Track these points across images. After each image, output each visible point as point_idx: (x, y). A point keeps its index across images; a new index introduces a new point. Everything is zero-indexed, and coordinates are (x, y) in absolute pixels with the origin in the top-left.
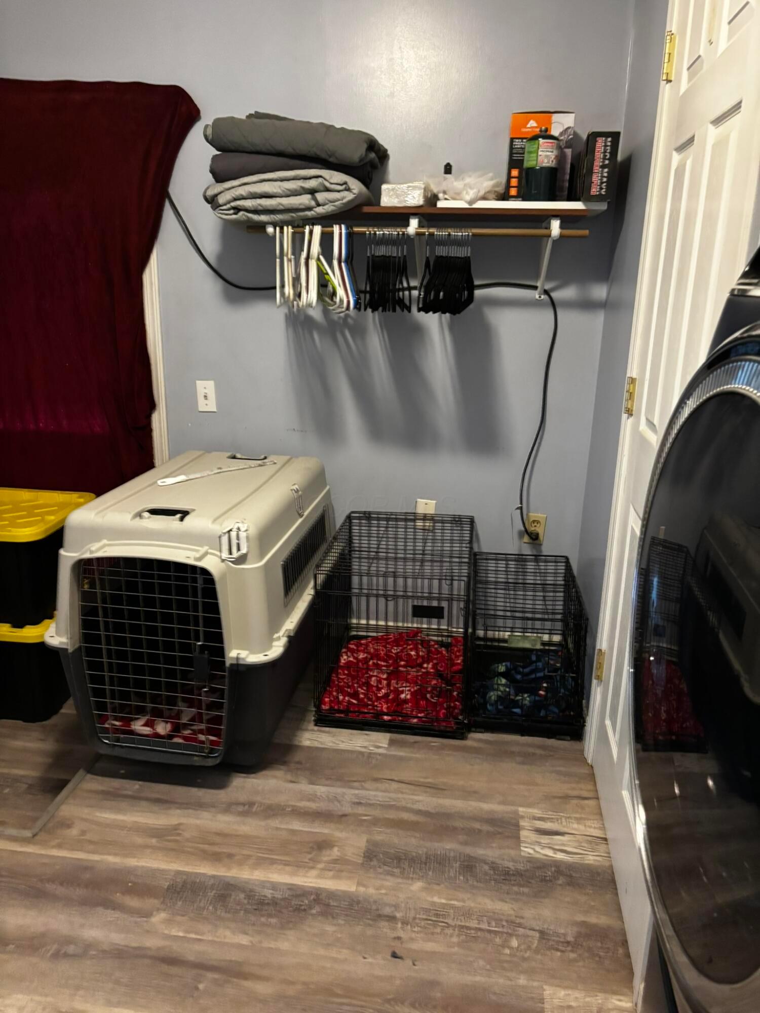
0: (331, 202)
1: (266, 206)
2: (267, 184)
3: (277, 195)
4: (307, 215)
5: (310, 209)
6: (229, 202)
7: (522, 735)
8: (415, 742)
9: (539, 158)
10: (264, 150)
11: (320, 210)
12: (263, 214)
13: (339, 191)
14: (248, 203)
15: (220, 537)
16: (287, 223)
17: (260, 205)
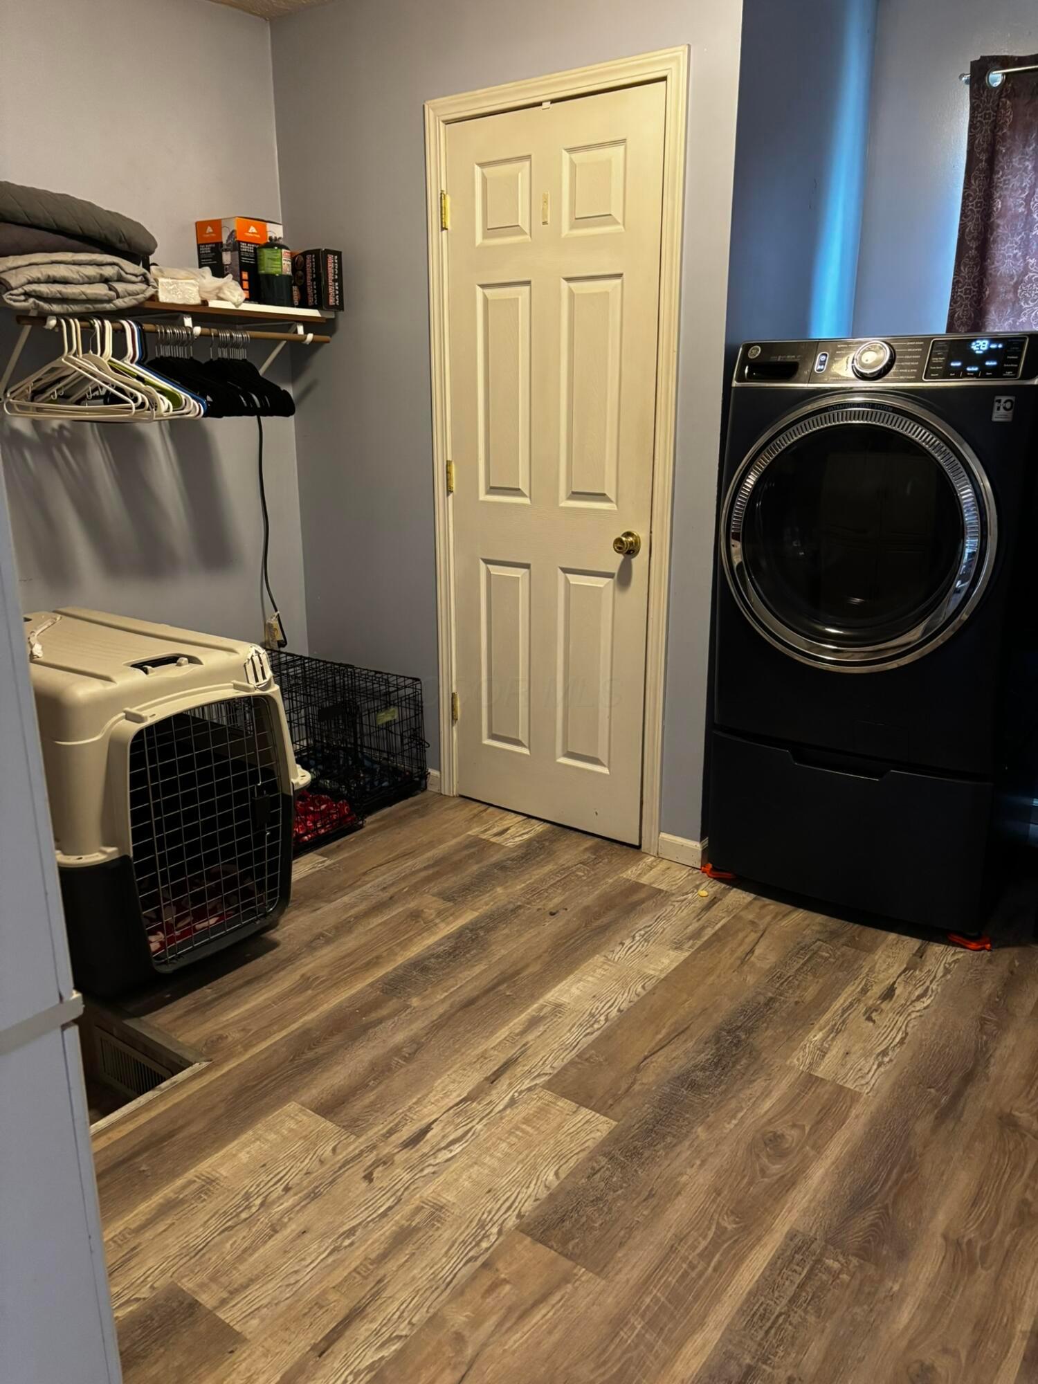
0: (130, 295)
1: (67, 293)
2: (62, 266)
3: (75, 281)
4: (105, 308)
5: (110, 301)
6: (21, 286)
7: (391, 806)
8: (338, 846)
9: (284, 266)
10: (43, 225)
11: (120, 303)
12: (54, 303)
13: (134, 283)
14: (44, 289)
15: (245, 666)
16: (74, 315)
17: (60, 293)
